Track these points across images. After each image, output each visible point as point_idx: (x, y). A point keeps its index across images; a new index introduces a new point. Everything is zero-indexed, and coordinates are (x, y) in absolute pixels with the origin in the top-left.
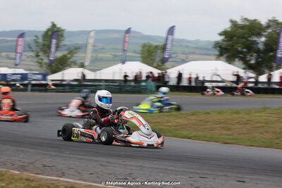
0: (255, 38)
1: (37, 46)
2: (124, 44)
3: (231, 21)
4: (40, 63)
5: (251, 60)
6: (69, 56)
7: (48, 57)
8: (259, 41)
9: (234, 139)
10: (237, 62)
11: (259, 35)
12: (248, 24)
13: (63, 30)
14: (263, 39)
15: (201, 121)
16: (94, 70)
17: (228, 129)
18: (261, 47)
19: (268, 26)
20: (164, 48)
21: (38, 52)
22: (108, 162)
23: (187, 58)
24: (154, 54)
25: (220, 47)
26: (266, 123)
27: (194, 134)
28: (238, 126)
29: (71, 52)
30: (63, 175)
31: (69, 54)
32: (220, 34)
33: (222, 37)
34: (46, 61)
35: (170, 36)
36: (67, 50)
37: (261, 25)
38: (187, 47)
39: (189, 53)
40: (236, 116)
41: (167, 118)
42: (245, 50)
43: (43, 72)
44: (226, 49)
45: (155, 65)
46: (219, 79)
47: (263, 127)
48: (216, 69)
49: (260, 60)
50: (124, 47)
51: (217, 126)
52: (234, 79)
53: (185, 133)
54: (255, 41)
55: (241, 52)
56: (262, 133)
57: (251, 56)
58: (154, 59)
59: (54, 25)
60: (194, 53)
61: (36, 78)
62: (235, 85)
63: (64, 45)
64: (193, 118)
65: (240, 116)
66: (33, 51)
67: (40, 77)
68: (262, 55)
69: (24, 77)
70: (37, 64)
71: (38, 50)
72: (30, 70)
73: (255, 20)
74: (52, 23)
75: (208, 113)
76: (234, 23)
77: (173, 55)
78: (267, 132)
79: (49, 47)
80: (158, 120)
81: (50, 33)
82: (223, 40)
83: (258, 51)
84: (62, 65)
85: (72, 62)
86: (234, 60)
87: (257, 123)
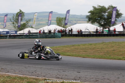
0: (103, 14)
1: (13, 19)
2: (49, 18)
3: (93, 7)
4: (15, 27)
5: (102, 23)
6: (27, 23)
7: (18, 24)
8: (105, 15)
9: (87, 56)
10: (96, 24)
11: (105, 12)
12: (100, 8)
13: (24, 13)
14: (107, 14)
15: (75, 48)
16: (37, 29)
17: (86, 52)
18: (106, 17)
19: (109, 9)
20: (65, 19)
21: (14, 22)
22: (29, 66)
23: (77, 22)
24: (62, 21)
25: (89, 18)
26: (101, 49)
27: (72, 54)
28: (90, 50)
29: (27, 22)
30: (8, 72)
31: (26, 22)
32: (89, 12)
33: (90, 14)
34: (17, 25)
35: (67, 14)
36: (25, 21)
37: (106, 8)
38: (77, 18)
39: (78, 21)
40: (90, 46)
41: (62, 48)
42: (99, 19)
43: (16, 30)
44: (91, 18)
45: (62, 26)
46: (88, 31)
47: (100, 50)
48: (87, 27)
49: (105, 22)
50: (49, 19)
51: (81, 50)
52: (95, 31)
53: (68, 54)
54: (103, 15)
55: (97, 20)
56: (99, 53)
57: (102, 21)
58: (62, 24)
59: (21, 11)
60: (80, 20)
61: (12, 33)
62: (94, 33)
63: (24, 19)
64: (73, 47)
65: (92, 46)
66: (11, 22)
67: (14, 32)
68: (106, 20)
69: (8, 32)
70: (13, 27)
71: (14, 21)
72: (10, 30)
73: (103, 6)
74: (20, 10)
75: (79, 45)
76: (94, 8)
77: (71, 22)
78: (101, 52)
79: (18, 20)
80: (59, 49)
81: (18, 14)
82: (90, 15)
83: (105, 19)
84: (24, 27)
85: (28, 26)
86: (95, 23)
87: (98, 48)
